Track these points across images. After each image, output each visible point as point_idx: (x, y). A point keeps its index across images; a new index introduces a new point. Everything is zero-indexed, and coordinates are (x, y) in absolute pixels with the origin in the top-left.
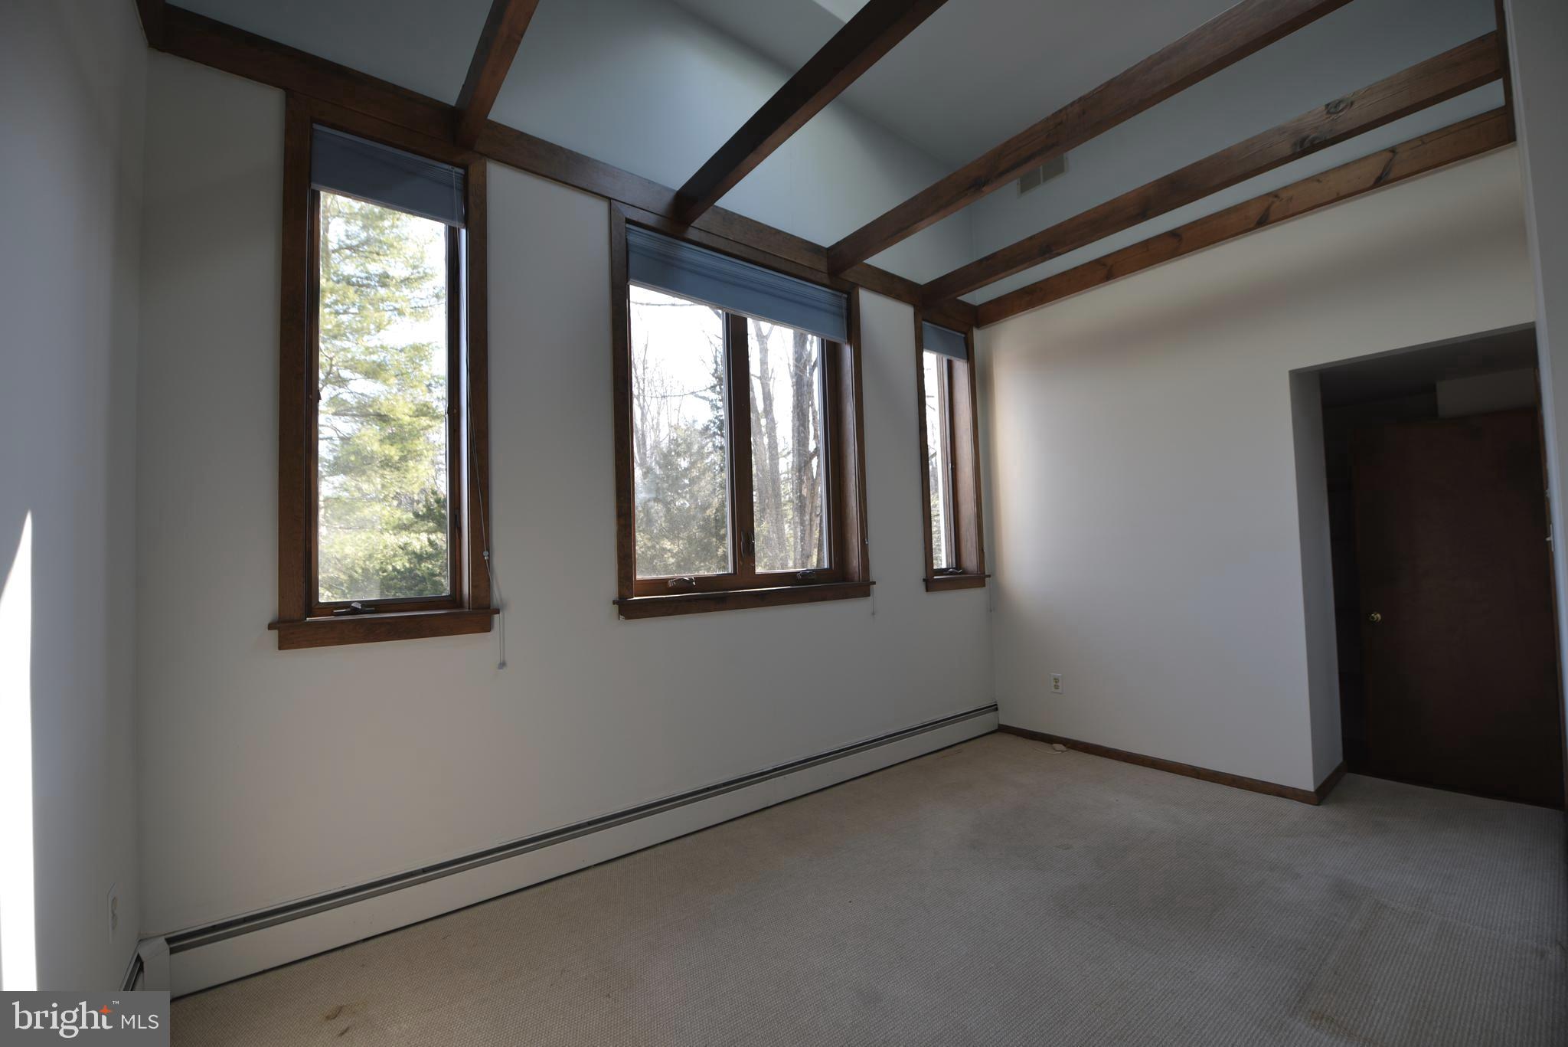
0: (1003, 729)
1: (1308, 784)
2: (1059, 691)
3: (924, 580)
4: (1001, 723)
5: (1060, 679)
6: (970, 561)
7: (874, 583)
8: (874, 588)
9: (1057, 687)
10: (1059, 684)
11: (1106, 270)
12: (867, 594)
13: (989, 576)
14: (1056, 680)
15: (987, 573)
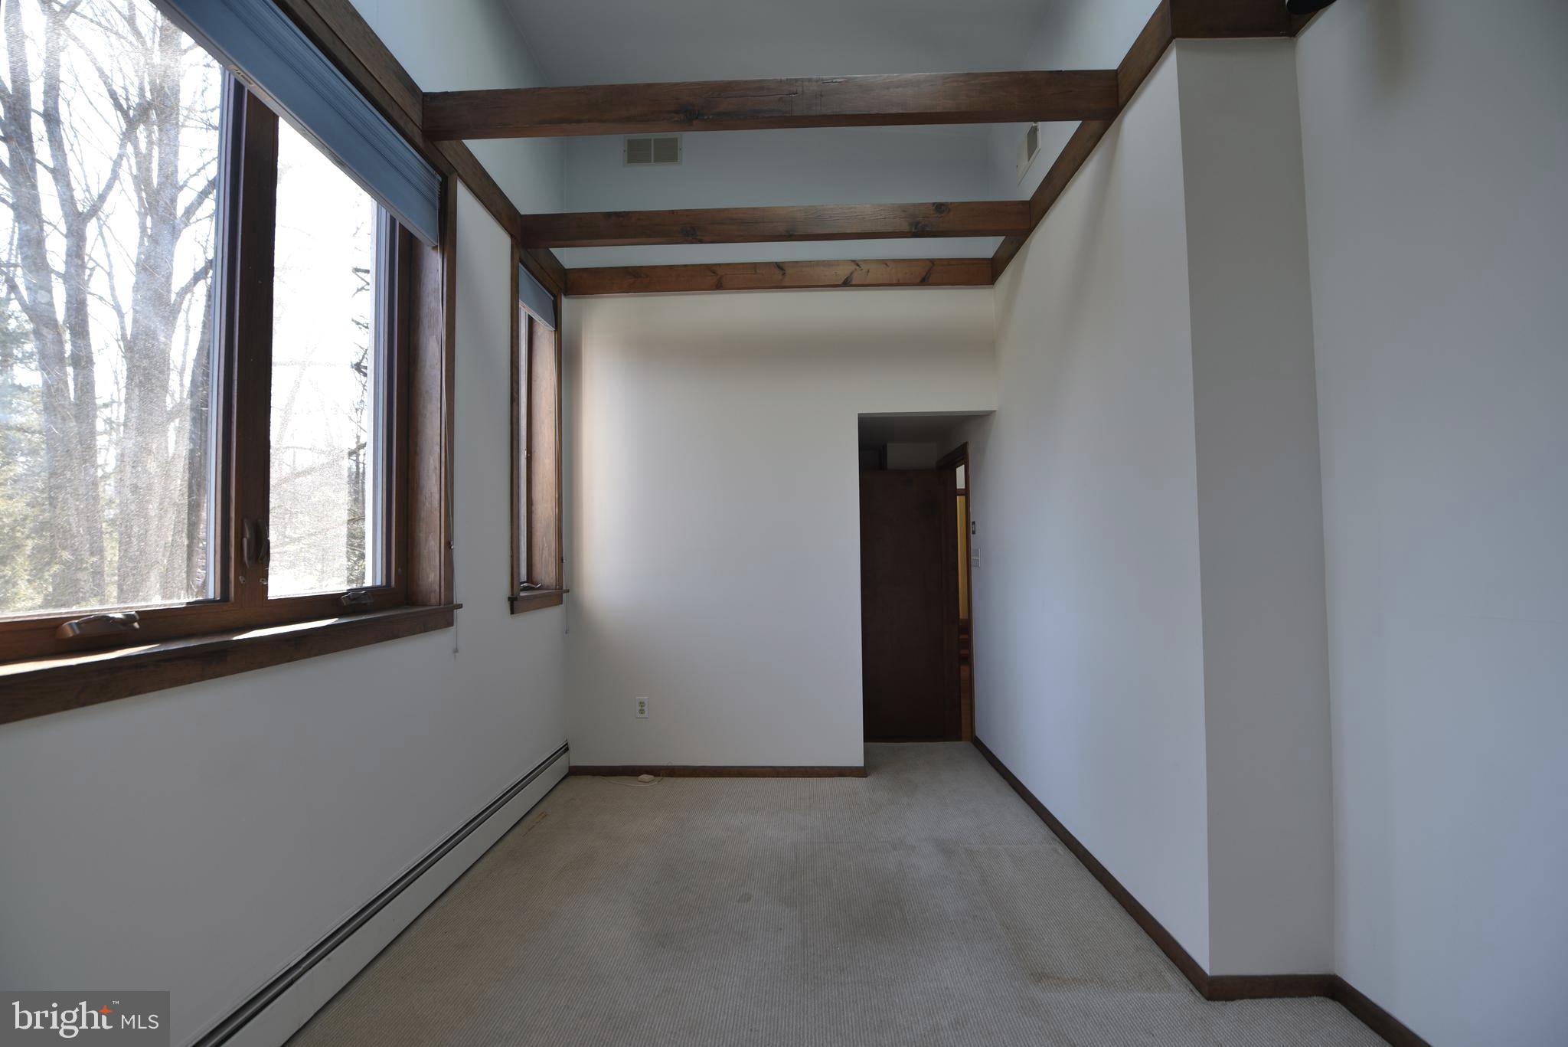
0: (575, 772)
1: (857, 760)
2: (645, 715)
3: (509, 599)
4: (573, 764)
5: (646, 702)
6: (546, 572)
7: (460, 606)
8: (459, 614)
9: (642, 711)
10: (646, 708)
11: (715, 279)
12: (449, 622)
13: (568, 591)
14: (642, 704)
15: (564, 588)
